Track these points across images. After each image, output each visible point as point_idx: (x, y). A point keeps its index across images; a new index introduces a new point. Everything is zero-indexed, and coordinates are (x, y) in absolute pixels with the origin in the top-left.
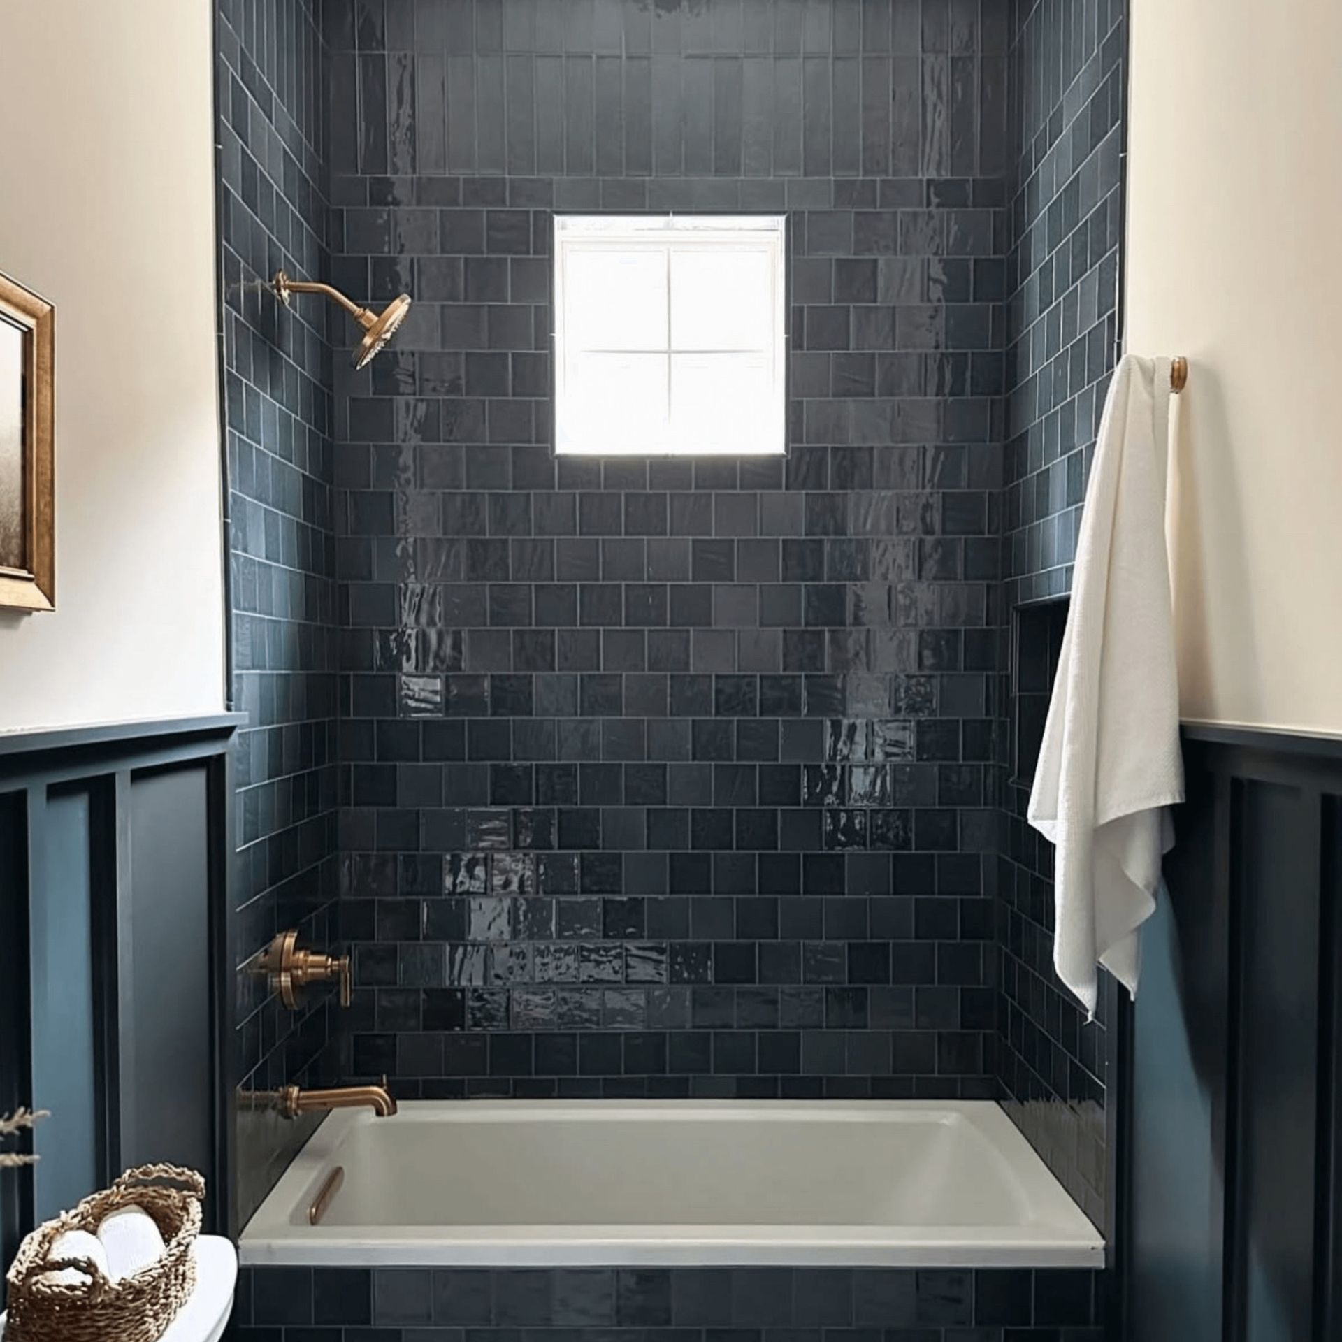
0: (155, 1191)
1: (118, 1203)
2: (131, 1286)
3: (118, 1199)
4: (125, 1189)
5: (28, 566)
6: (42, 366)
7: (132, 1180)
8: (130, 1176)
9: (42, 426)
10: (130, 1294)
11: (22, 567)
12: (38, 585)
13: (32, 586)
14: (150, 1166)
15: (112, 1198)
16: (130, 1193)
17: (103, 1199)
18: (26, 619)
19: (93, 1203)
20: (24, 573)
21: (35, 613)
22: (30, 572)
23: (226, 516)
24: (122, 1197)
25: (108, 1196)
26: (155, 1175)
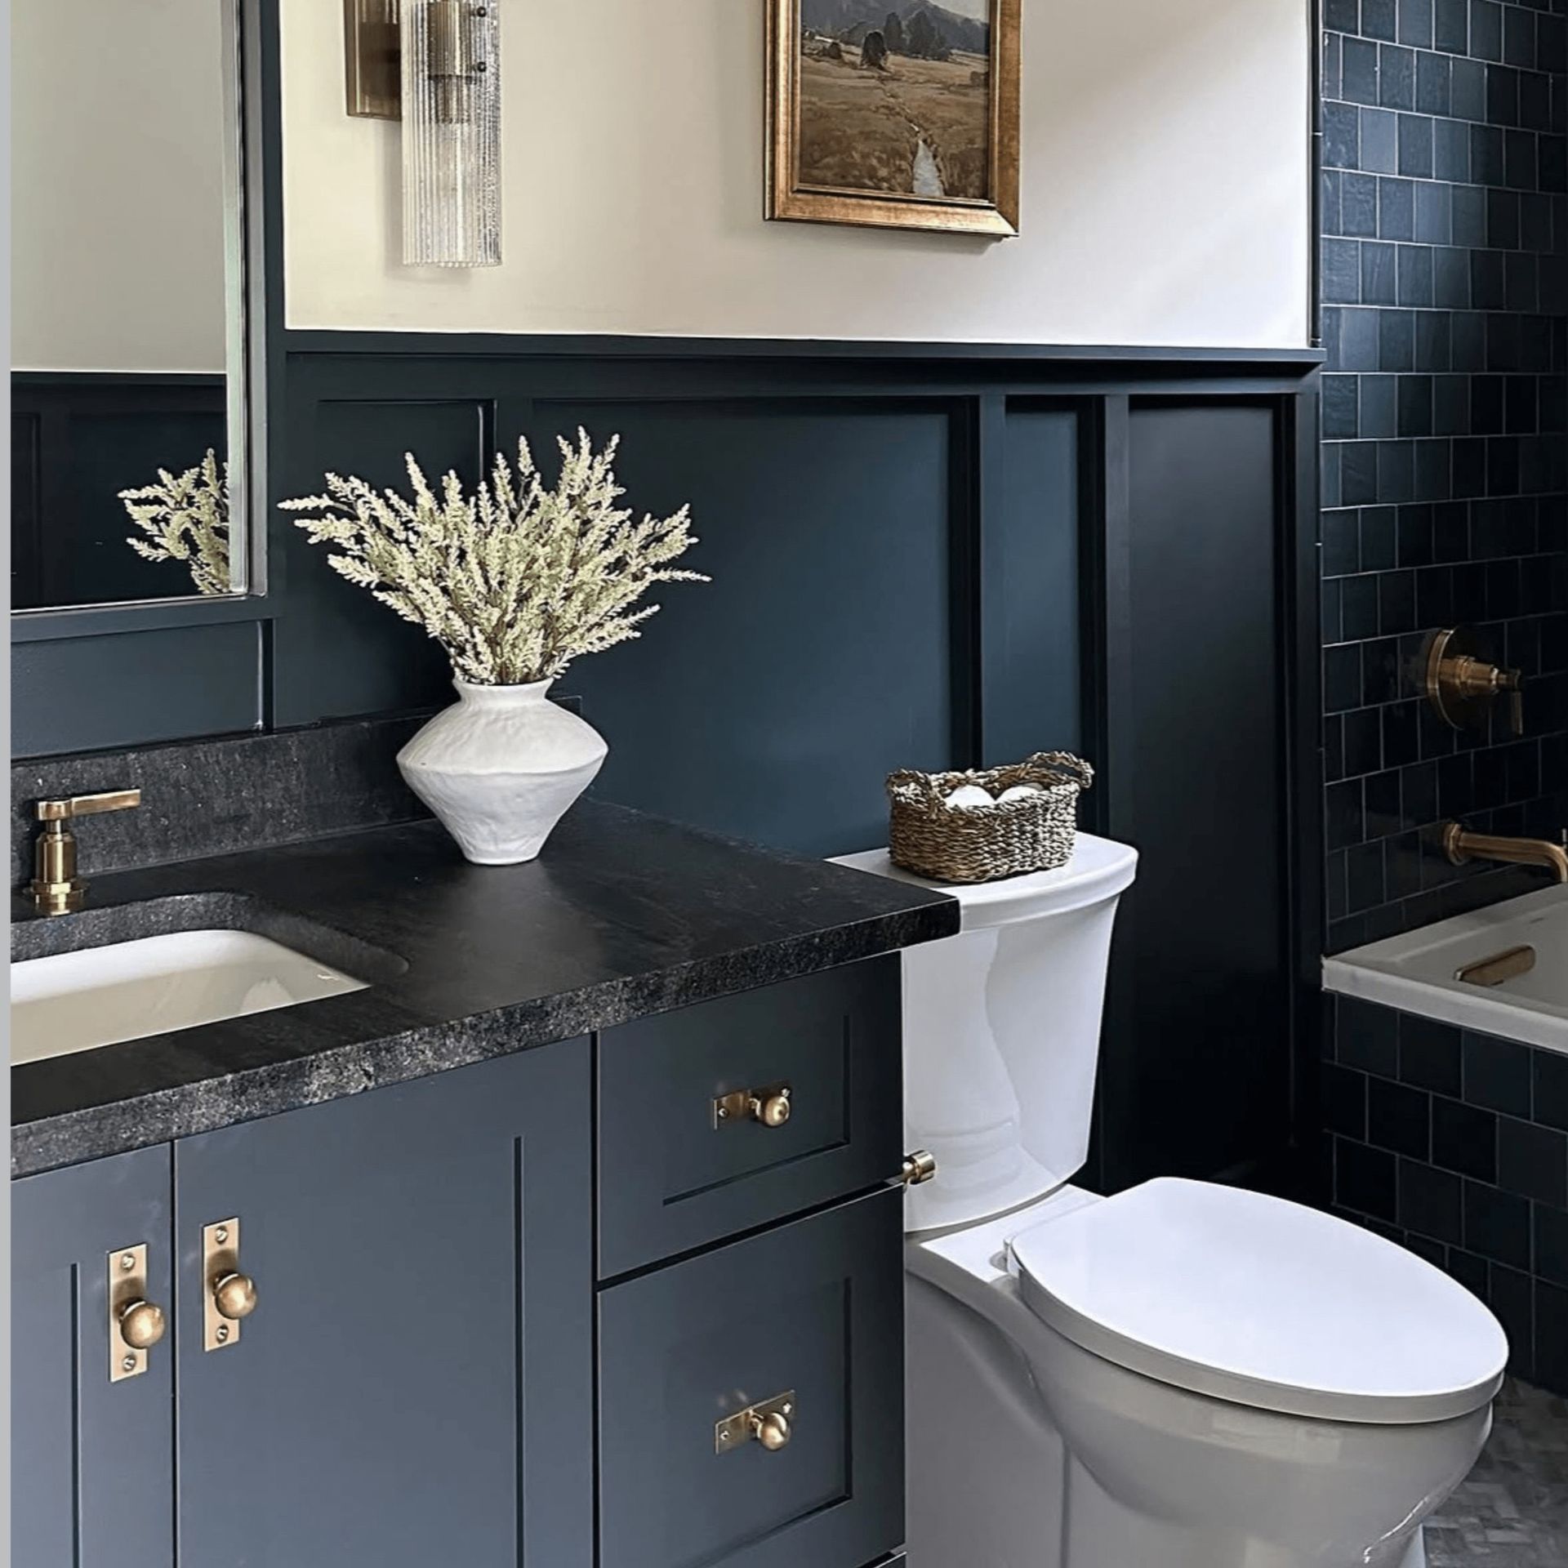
0: (1054, 774)
1: (1023, 778)
2: (961, 813)
3: (1023, 774)
4: (1031, 767)
5: (989, 197)
6: (1007, 12)
7: (1040, 761)
8: (1039, 757)
9: (1007, 67)
10: (961, 819)
11: (984, 197)
12: (1001, 213)
13: (994, 213)
14: (1056, 753)
15: (1019, 772)
16: (1035, 772)
17: (1012, 771)
18: (994, 245)
19: (1003, 772)
20: (985, 203)
21: (1005, 239)
22: (991, 201)
23: (1315, 128)
24: (1027, 774)
25: (1016, 770)
26: (1059, 761)
